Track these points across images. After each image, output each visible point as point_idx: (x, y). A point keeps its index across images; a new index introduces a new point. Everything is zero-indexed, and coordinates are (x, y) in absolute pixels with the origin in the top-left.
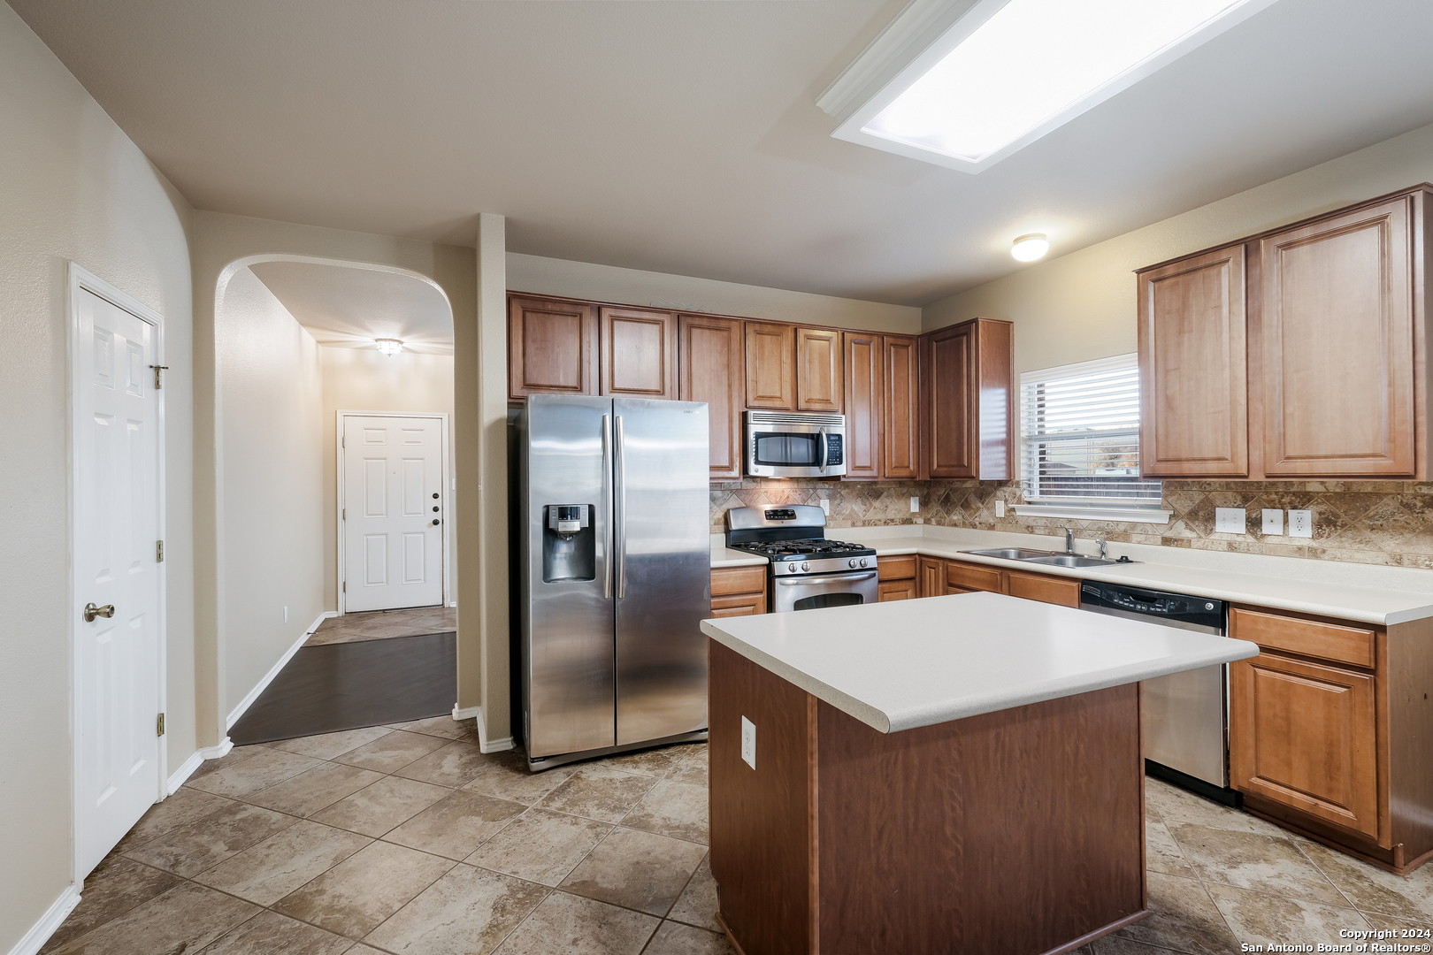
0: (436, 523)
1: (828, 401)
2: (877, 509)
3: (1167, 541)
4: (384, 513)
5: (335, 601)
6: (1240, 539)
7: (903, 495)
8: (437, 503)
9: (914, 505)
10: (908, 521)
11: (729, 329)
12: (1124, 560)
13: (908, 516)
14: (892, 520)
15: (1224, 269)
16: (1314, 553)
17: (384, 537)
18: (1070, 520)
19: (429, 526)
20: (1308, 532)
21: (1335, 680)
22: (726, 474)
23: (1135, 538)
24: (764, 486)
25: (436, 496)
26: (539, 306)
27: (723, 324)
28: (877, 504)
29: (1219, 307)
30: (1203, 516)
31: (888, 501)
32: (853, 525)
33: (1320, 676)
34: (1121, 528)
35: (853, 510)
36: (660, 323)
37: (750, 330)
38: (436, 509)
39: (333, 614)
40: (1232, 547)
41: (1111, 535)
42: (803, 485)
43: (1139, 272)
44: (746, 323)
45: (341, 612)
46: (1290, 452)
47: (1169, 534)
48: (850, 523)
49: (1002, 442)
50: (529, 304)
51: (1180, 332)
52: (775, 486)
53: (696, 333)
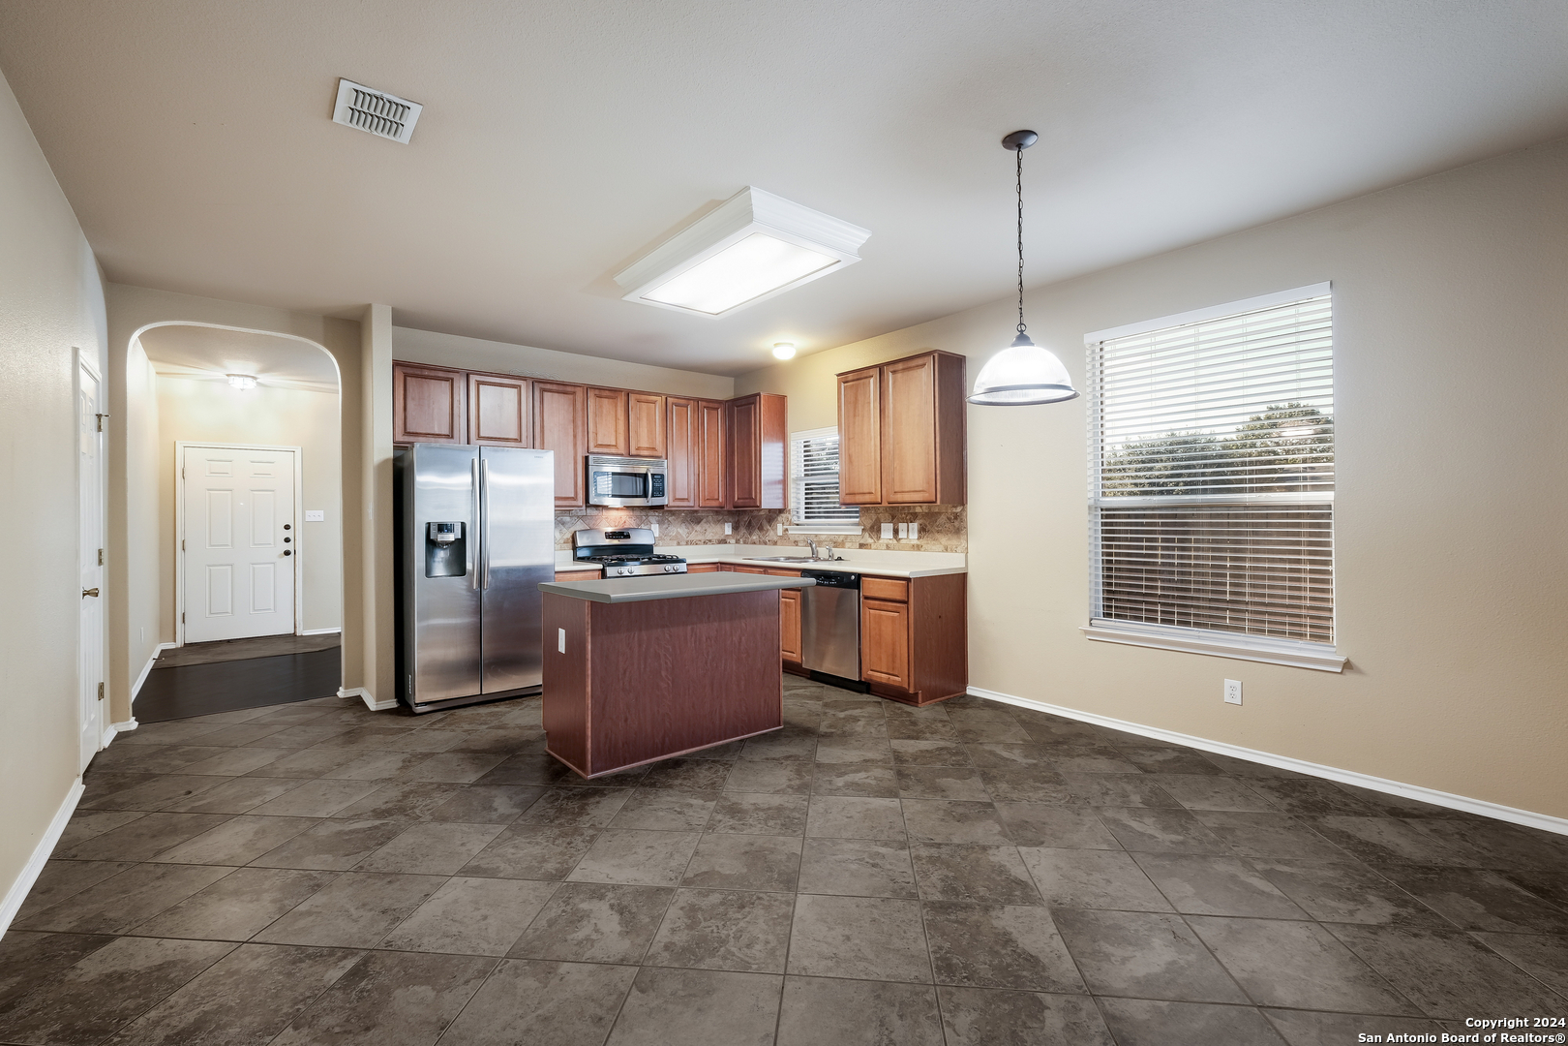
0: (287, 553)
1: (654, 449)
2: (698, 531)
3: (861, 546)
4: (230, 544)
5: (172, 633)
6: (891, 542)
7: (719, 521)
8: (289, 534)
9: (728, 529)
10: (723, 541)
11: (574, 393)
12: (840, 559)
13: (723, 537)
14: (710, 541)
15: (872, 380)
16: (918, 548)
17: (229, 568)
18: (816, 535)
19: (280, 556)
20: (914, 536)
21: (895, 609)
22: (573, 503)
23: (848, 545)
24: (605, 513)
25: (287, 527)
26: (418, 372)
27: (569, 389)
28: (698, 528)
29: (869, 403)
30: (875, 529)
31: (706, 526)
32: (678, 544)
33: (890, 609)
34: (841, 539)
35: (678, 533)
36: (518, 387)
37: (591, 394)
38: (287, 540)
39: (171, 646)
40: (888, 547)
41: (837, 544)
42: (638, 513)
43: (838, 375)
44: (588, 388)
45: (179, 644)
46: (896, 490)
47: (862, 542)
48: (675, 542)
49: (779, 482)
50: (410, 371)
51: (855, 416)
52: (614, 514)
53: (547, 395)
